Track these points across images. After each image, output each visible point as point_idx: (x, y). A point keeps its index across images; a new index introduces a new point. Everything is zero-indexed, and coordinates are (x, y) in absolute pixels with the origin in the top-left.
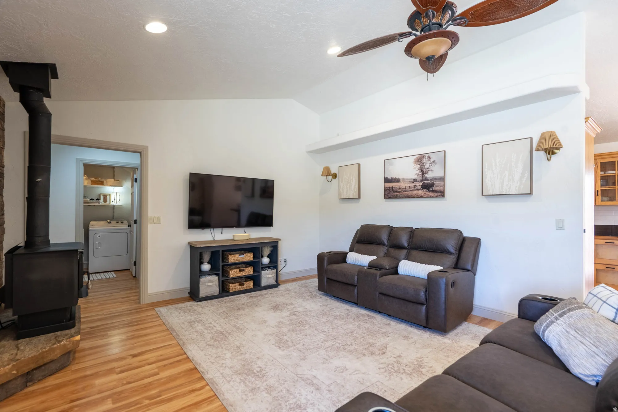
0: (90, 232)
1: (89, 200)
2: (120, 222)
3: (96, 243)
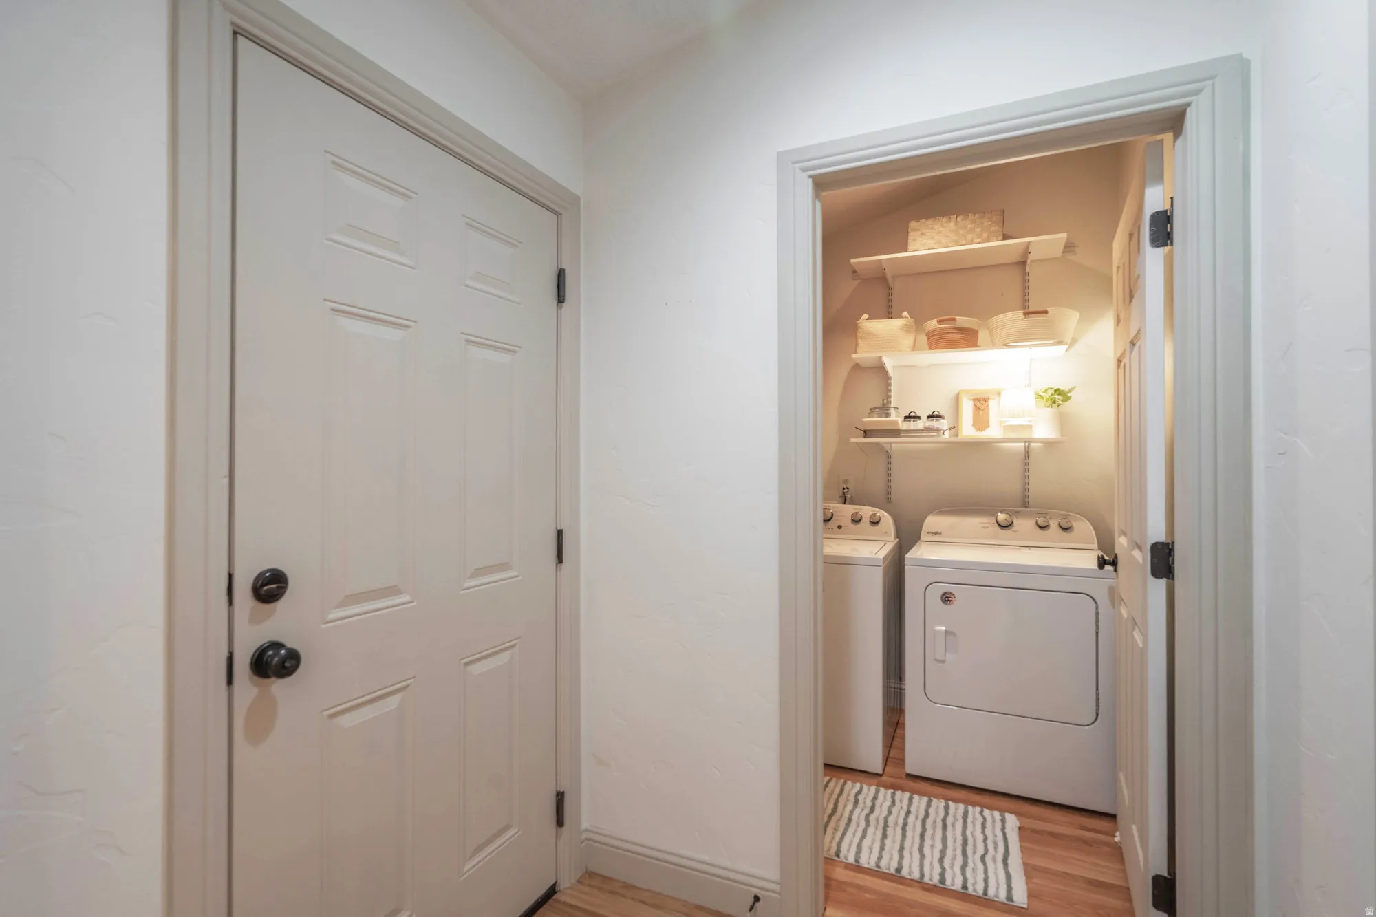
0: (909, 572)
1: (900, 420)
2: (1054, 525)
3: (935, 632)
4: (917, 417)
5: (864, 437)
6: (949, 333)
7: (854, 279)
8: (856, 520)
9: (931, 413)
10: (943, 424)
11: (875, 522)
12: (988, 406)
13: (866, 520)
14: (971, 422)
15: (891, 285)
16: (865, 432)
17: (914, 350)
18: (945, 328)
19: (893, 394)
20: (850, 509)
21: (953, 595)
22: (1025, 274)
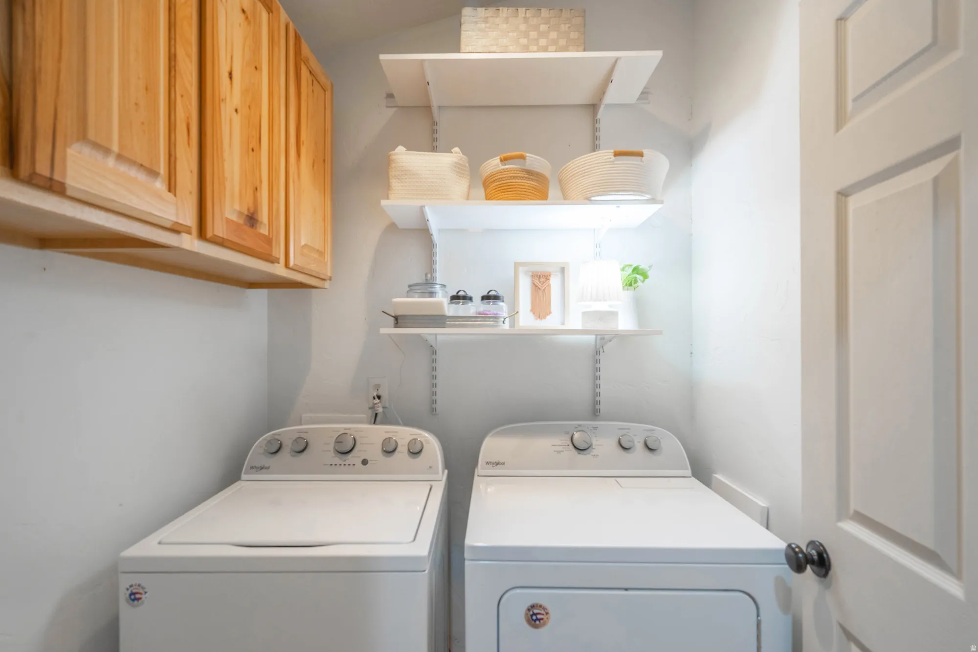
1: (445, 301)
2: (638, 444)
4: (467, 298)
5: (395, 327)
6: (514, 177)
7: (388, 107)
8: (389, 450)
9: (485, 293)
10: (502, 308)
11: (415, 452)
12: (549, 285)
13: (403, 449)
14: (529, 307)
15: (436, 119)
16: (396, 318)
17: (468, 199)
18: (510, 170)
19: (438, 267)
20: (382, 431)
21: (544, 609)
22: (595, 121)
